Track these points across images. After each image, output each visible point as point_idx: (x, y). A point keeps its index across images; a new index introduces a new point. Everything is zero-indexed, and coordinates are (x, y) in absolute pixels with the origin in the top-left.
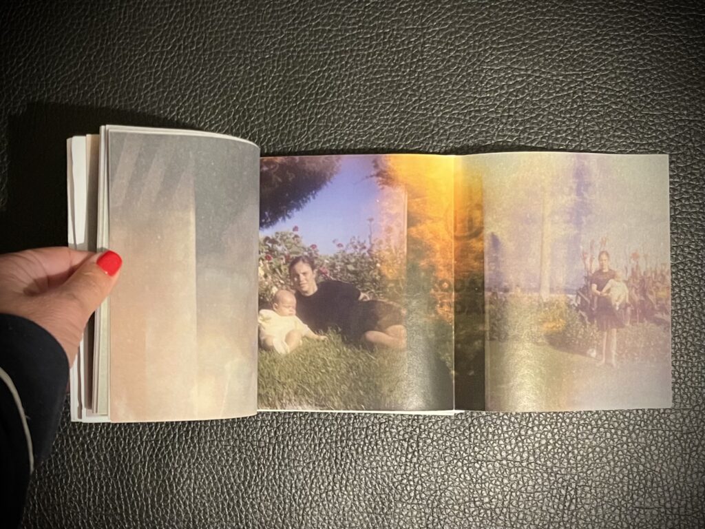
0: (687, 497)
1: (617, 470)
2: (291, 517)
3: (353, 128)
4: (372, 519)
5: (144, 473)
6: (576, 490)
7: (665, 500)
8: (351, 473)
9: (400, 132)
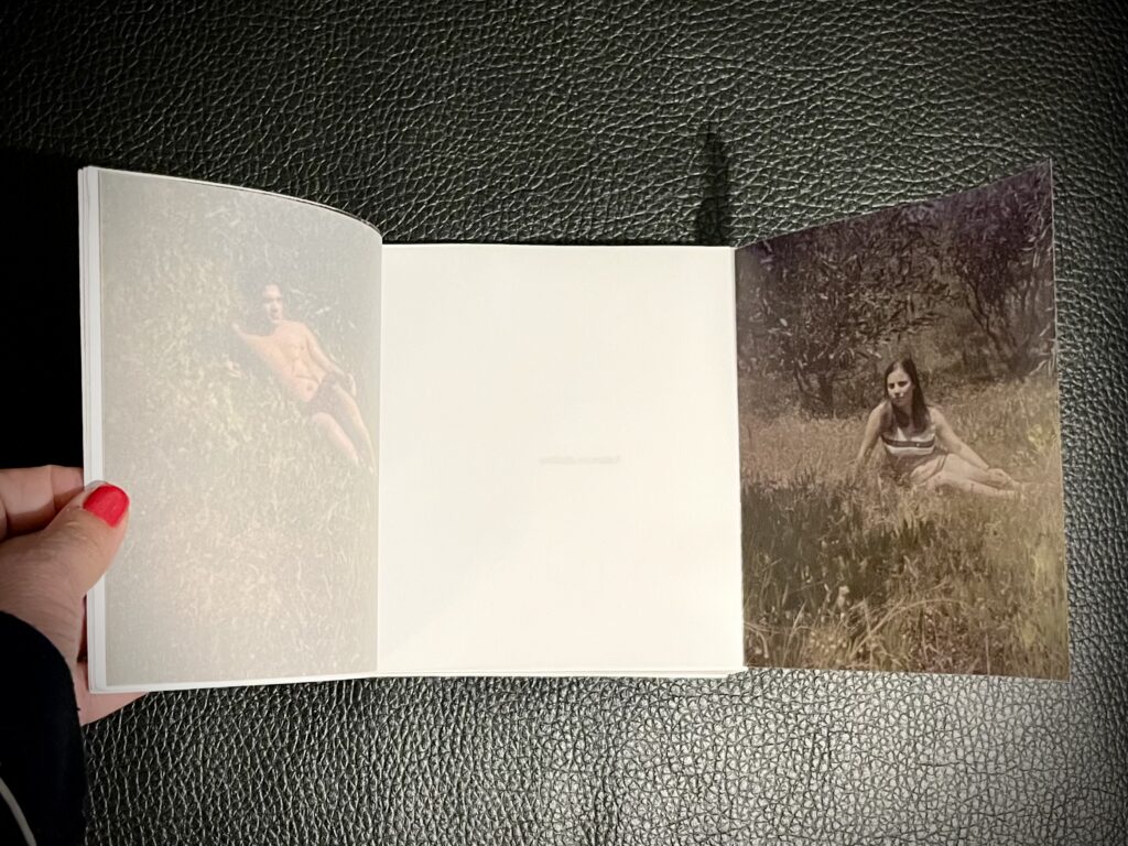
0: (997, 745)
1: (891, 704)
2: (371, 801)
3: (462, 150)
4: (505, 801)
6: (828, 740)
7: (965, 750)
8: (470, 724)
9: (538, 158)
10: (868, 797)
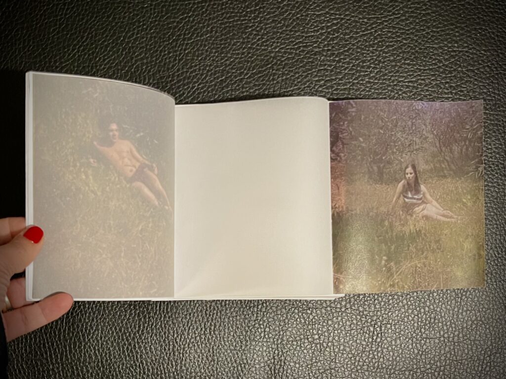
0: (459, 329)
1: (410, 311)
2: (174, 355)
3: (213, 60)
4: (234, 355)
5: (63, 327)
6: (381, 327)
7: (444, 331)
8: (218, 321)
9: (248, 63)
10: (398, 353)
